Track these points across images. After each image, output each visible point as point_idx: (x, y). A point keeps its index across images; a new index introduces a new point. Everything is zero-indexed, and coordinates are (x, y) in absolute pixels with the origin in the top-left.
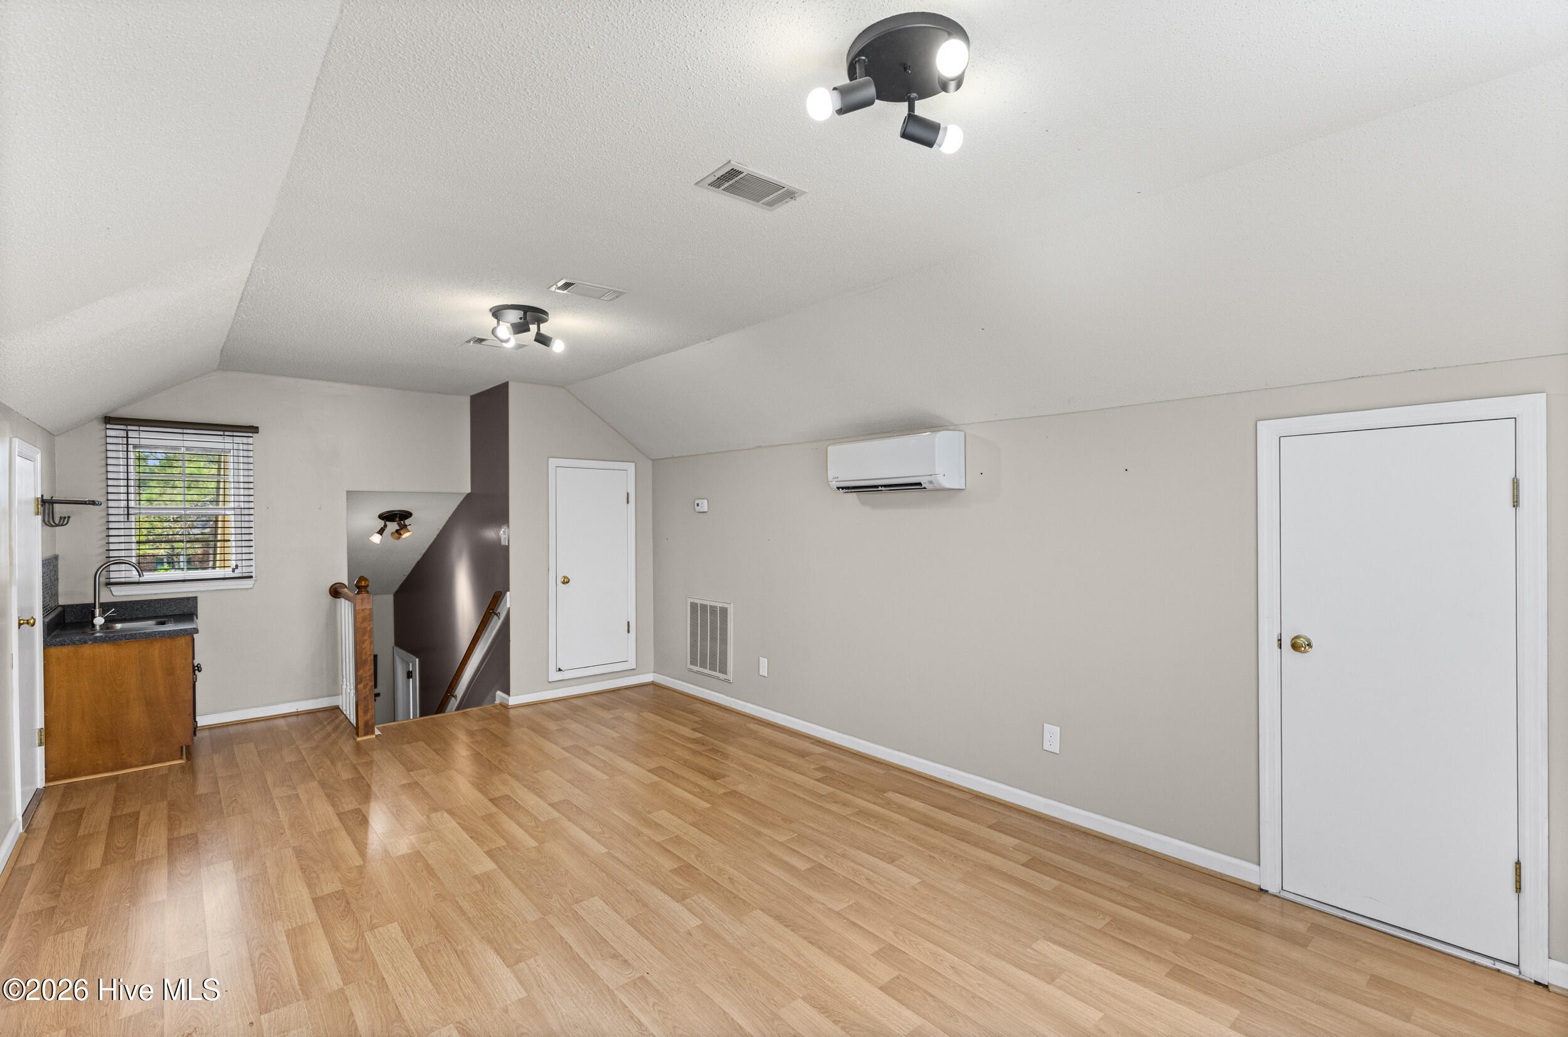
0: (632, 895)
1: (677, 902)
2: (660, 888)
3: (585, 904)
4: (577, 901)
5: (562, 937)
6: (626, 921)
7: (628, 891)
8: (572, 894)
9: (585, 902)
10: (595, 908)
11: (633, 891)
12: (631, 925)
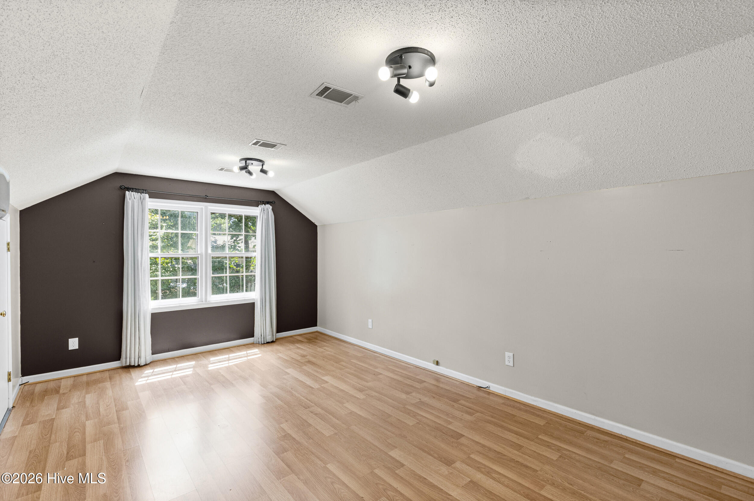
0: (310, 437)
1: (289, 434)
2: (296, 440)
3: (332, 432)
4: (336, 434)
5: (338, 420)
6: (312, 426)
7: (312, 439)
8: (339, 437)
9: (332, 434)
10: (328, 432)
11: (310, 439)
12: (310, 424)
